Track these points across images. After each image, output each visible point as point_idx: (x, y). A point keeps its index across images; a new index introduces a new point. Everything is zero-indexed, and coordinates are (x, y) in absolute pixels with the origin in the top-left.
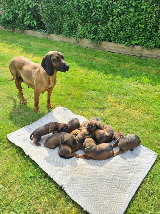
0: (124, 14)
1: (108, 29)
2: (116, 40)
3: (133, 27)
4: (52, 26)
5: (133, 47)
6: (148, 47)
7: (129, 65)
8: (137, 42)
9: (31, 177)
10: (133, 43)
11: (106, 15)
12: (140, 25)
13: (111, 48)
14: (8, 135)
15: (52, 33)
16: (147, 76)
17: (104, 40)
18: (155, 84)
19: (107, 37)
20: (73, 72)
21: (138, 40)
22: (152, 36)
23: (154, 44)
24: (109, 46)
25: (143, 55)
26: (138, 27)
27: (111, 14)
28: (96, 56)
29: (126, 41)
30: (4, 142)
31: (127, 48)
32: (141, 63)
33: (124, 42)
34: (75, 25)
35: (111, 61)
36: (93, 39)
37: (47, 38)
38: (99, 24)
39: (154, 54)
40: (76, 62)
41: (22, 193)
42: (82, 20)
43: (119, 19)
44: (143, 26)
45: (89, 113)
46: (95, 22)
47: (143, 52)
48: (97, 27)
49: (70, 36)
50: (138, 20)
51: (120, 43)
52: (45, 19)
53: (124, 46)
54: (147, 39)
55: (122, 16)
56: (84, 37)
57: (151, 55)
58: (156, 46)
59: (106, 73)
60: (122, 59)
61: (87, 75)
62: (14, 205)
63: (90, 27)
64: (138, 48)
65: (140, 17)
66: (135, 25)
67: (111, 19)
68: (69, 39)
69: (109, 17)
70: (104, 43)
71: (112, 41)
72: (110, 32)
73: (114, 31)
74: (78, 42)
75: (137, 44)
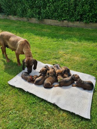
0: (56, 2)
1: (47, 11)
2: (52, 17)
3: (62, 10)
4: (10, 11)
5: (63, 21)
6: (71, 21)
7: (63, 32)
8: (65, 18)
9: (33, 103)
10: (63, 19)
11: (44, 3)
12: (66, 8)
13: (50, 23)
14: (8, 82)
15: (10, 15)
16: (75, 37)
17: (45, 18)
18: (81, 41)
19: (47, 16)
20: (32, 39)
21: (65, 17)
22: (73, 14)
23: (74, 19)
24: (49, 21)
25: (69, 26)
26: (65, 9)
27: (48, 2)
28: (43, 28)
29: (59, 18)
30: (7, 87)
31: (60, 22)
32: (69, 30)
33: (57, 19)
34: (25, 10)
35: (53, 30)
36: (39, 18)
37: (7, 19)
38: (41, 8)
39: (75, 25)
40: (32, 32)
41: (31, 113)
42: (29, 6)
43: (53, 5)
44: (67, 9)
45: (52, 62)
46: (38, 7)
47: (69, 24)
48: (39, 10)
49: (23, 17)
50: (64, 5)
51: (55, 19)
52: (4, 6)
53: (57, 21)
54: (70, 16)
55: (55, 3)
56: (33, 16)
57: (74, 25)
58: (75, 20)
59: (52, 38)
60: (58, 29)
61: (41, 40)
62: (30, 120)
63: (35, 10)
64: (66, 22)
65: (65, 3)
66: (63, 8)
67: (48, 5)
68: (22, 19)
69: (47, 4)
70: (45, 20)
71: (50, 19)
72: (49, 13)
73: (51, 12)
74: (29, 20)
75: (65, 20)
